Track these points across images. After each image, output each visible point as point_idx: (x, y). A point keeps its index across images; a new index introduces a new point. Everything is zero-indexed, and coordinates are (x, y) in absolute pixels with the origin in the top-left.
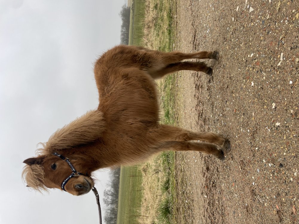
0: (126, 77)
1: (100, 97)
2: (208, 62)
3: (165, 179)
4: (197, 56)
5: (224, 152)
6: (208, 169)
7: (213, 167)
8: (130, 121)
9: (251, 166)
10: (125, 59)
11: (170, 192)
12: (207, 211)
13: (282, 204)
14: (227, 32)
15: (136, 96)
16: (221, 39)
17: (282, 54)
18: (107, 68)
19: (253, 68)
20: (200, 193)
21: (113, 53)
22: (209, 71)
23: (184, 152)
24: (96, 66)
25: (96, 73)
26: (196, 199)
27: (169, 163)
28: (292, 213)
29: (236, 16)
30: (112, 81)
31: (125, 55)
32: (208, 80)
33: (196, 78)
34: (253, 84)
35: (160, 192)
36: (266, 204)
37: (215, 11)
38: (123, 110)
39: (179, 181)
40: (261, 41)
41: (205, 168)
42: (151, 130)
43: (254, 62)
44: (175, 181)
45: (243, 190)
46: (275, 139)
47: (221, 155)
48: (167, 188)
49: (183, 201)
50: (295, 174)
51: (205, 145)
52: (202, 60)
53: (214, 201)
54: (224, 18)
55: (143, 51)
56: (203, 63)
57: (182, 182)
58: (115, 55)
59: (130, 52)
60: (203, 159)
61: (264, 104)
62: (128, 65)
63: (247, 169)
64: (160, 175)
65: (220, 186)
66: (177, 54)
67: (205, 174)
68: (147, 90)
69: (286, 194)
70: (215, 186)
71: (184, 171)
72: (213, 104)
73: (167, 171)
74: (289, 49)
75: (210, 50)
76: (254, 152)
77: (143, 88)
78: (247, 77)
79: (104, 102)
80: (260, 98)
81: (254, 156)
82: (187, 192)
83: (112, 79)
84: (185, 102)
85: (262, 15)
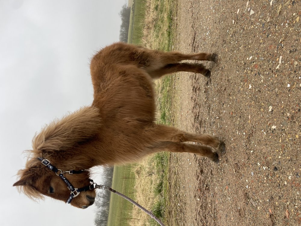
0: (123, 73)
1: (95, 92)
2: (207, 64)
3: (158, 182)
4: (196, 57)
5: (219, 155)
6: (202, 172)
7: (207, 169)
8: (126, 119)
9: (245, 169)
10: (123, 56)
11: (163, 195)
12: (199, 214)
13: (275, 207)
14: (227, 34)
15: (134, 94)
16: (220, 42)
17: (281, 57)
18: (103, 64)
19: (252, 71)
20: (193, 195)
21: (111, 49)
22: (207, 73)
23: (179, 154)
24: (92, 62)
25: (92, 68)
26: (188, 202)
27: (162, 165)
28: (285, 217)
29: (237, 19)
30: (108, 77)
31: (123, 52)
32: (206, 82)
33: (194, 80)
34: (250, 87)
35: (153, 194)
36: (258, 208)
37: (215, 13)
38: (120, 107)
39: (173, 184)
40: (261, 44)
41: (199, 171)
42: (146, 129)
43: (253, 64)
44: (168, 184)
45: (237, 193)
46: (270, 142)
47: (215, 157)
48: (160, 191)
49: (175, 205)
50: (290, 178)
51: (200, 147)
52: (200, 62)
53: (207, 204)
54: (224, 21)
55: (142, 49)
56: (201, 65)
57: (175, 185)
58: (113, 51)
59: (128, 49)
60: (197, 162)
61: (261, 107)
62: (126, 62)
63: (242, 172)
64: (154, 177)
65: (213, 189)
66: (176, 54)
67: (198, 176)
68: (145, 88)
69: (280, 198)
70: (208, 189)
71: (178, 174)
72: (209, 106)
73: (161, 174)
74: (288, 52)
75: (209, 51)
76: (249, 155)
77: (141, 86)
78: (245, 80)
79: (99, 98)
80: (257, 100)
81: (248, 159)
82: (180, 195)
83: (108, 75)
84: (182, 104)
85: (262, 18)
